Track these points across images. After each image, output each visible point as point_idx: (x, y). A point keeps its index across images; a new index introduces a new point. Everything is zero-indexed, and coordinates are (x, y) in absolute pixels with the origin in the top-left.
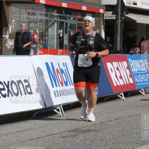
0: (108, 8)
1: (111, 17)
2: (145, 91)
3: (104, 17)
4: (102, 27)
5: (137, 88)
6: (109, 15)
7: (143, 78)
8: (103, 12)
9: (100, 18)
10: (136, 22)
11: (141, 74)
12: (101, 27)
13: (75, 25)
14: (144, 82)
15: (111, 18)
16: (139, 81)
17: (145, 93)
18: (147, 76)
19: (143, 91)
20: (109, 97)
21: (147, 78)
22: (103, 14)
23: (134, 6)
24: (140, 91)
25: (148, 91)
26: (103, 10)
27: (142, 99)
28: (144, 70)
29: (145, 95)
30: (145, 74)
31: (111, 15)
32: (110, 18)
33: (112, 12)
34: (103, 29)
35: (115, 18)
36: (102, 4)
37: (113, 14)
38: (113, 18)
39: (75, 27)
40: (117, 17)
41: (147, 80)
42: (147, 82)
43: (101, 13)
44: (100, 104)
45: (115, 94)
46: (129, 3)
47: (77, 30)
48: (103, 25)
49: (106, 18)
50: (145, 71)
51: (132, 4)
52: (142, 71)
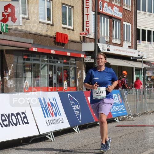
0: (88, 54)
1: (90, 60)
2: (119, 119)
3: (85, 61)
4: (84, 68)
5: (113, 117)
6: (89, 59)
7: (117, 108)
8: (84, 57)
9: (81, 62)
10: (110, 64)
11: (116, 105)
12: (82, 69)
13: (62, 67)
14: (118, 112)
15: (91, 62)
16: (114, 111)
17: (119, 121)
18: (120, 107)
19: (118, 119)
20: (90, 125)
21: (120, 108)
22: (84, 58)
23: (108, 52)
24: (115, 119)
25: (122, 119)
26: (83, 55)
27: (117, 125)
28: (117, 102)
29: (119, 122)
30: (118, 105)
31: (90, 59)
32: (89, 62)
33: (91, 57)
34: (84, 70)
35: (93, 61)
36: (83, 51)
37: (91, 58)
38: (92, 62)
39: (62, 69)
40: (95, 60)
41: (120, 110)
42: (120, 111)
43: (82, 58)
44: (84, 130)
45: (95, 122)
46: (104, 50)
47: (64, 71)
48: (84, 67)
49: (86, 62)
50: (119, 103)
51: (107, 50)
52: (116, 103)
